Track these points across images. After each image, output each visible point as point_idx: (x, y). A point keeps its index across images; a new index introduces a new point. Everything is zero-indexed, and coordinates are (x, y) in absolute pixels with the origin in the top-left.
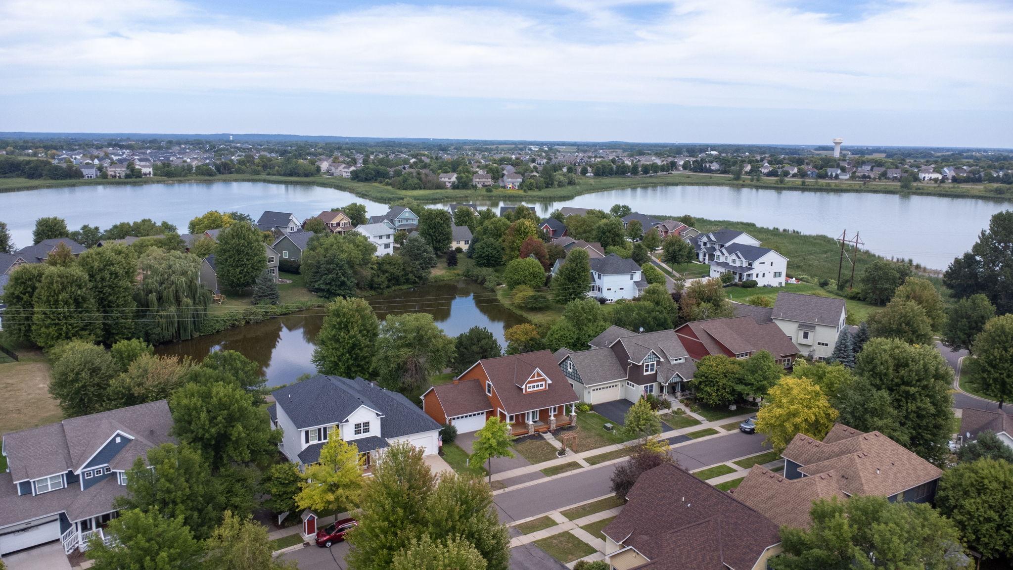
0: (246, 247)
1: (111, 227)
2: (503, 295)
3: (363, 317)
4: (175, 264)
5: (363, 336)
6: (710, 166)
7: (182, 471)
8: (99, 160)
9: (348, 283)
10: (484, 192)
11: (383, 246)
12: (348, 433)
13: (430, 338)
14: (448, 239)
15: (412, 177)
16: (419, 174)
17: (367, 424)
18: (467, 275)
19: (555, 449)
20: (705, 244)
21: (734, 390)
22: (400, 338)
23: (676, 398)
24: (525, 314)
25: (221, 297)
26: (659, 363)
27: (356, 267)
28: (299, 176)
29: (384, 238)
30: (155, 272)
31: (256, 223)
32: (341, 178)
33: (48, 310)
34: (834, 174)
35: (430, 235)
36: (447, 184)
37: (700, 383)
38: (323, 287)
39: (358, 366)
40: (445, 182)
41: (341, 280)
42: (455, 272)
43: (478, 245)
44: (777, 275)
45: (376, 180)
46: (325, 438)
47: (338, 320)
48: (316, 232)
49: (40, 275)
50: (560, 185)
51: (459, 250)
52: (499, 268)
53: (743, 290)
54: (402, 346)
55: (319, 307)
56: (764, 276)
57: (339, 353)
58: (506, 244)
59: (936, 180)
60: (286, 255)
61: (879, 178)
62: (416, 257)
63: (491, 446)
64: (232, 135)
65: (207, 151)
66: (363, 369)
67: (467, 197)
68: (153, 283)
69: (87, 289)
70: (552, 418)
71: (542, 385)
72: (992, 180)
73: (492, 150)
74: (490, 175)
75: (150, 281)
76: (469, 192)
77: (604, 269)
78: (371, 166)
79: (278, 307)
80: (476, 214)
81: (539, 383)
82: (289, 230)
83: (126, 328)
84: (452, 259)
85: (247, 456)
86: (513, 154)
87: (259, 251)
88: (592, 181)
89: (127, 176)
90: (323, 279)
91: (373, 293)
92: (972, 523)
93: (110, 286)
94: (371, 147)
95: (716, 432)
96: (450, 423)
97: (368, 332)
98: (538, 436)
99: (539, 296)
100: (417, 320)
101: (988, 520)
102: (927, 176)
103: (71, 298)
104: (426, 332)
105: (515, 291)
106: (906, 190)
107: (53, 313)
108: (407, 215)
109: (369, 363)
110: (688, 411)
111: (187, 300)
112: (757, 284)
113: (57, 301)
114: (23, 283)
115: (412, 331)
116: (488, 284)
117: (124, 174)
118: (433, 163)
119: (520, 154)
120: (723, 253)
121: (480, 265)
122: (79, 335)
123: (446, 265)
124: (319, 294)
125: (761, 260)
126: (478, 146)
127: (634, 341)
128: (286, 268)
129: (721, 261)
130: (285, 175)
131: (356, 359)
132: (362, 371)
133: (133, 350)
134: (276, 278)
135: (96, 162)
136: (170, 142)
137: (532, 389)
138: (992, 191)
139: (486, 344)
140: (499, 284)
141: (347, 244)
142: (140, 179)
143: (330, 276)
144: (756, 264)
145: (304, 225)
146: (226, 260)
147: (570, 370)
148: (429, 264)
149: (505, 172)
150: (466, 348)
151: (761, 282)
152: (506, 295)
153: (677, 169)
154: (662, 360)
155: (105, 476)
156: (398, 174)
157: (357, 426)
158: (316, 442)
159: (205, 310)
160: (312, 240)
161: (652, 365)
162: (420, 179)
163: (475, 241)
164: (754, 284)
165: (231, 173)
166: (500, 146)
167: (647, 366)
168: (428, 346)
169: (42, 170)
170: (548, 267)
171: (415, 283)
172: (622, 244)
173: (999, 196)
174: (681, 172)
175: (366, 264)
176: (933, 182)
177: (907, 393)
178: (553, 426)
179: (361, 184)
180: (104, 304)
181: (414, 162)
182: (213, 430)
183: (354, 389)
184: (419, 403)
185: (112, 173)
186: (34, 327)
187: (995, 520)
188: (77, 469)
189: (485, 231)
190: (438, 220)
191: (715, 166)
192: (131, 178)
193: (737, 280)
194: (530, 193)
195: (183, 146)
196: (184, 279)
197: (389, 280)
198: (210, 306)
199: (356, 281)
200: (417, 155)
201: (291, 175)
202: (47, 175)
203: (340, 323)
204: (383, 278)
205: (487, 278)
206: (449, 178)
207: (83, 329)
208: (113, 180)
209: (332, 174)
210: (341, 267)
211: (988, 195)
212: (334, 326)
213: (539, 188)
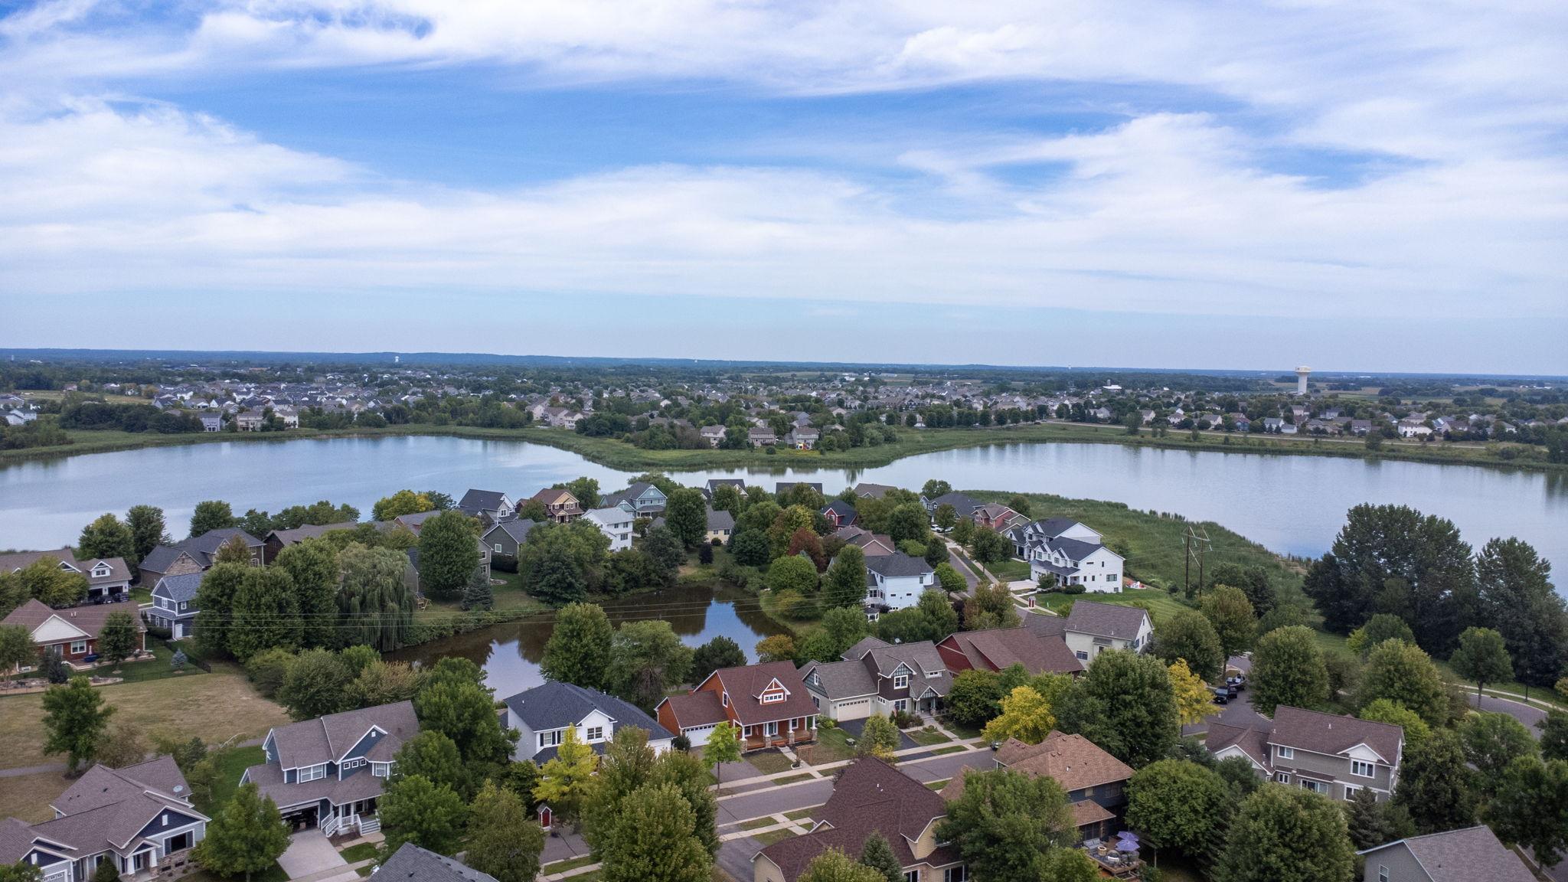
0: (456, 541)
1: (280, 512)
2: (766, 601)
3: (596, 624)
4: (380, 563)
5: (596, 645)
6: (1095, 413)
7: (443, 754)
8: (218, 402)
9: (577, 585)
10: (764, 455)
11: (619, 537)
12: (581, 736)
13: (666, 647)
14: (703, 530)
15: (663, 432)
16: (672, 426)
17: (599, 729)
18: (725, 575)
19: (790, 762)
20: (1031, 537)
21: (987, 706)
22: (635, 647)
23: (931, 715)
24: (789, 625)
25: (425, 601)
26: (911, 676)
27: (586, 564)
28: (502, 427)
29: (621, 527)
30: (358, 572)
31: (457, 505)
32: (561, 430)
33: (248, 615)
34: (1274, 427)
35: (678, 523)
36: (712, 441)
37: (954, 698)
38: (546, 589)
39: (589, 678)
40: (709, 438)
41: (567, 581)
42: (710, 571)
43: (739, 537)
44: (1111, 578)
45: (612, 434)
46: (559, 742)
47: (571, 627)
48: (535, 520)
49: (241, 575)
50: (874, 442)
51: (716, 542)
52: (763, 566)
53: (1066, 597)
54: (636, 656)
55: (541, 614)
56: (1093, 579)
57: (570, 663)
58: (772, 537)
59: (1421, 437)
60: (498, 549)
61: (1340, 433)
62: (660, 552)
63: (720, 750)
64: (397, 354)
65: (365, 385)
66: (595, 681)
67: (739, 461)
68: (356, 583)
69: (292, 592)
70: (791, 731)
71: (780, 697)
72: (1502, 436)
73: (785, 380)
74: (772, 429)
75: (353, 582)
76: (743, 453)
77: (888, 569)
78: (606, 414)
79: (492, 613)
80: (743, 492)
81: (777, 695)
82: (499, 515)
83: (326, 637)
84: (706, 556)
85: (490, 753)
86: (814, 388)
87: (472, 544)
88: (919, 437)
89: (264, 428)
90: (546, 579)
91: (606, 597)
92: (1143, 814)
93: (313, 589)
94: (604, 375)
95: (965, 749)
96: (684, 734)
97: (601, 640)
98: (775, 750)
99: (806, 603)
100: (653, 627)
101: (1157, 810)
102: (1410, 431)
103: (274, 601)
104: (663, 640)
105: (779, 596)
106: (1374, 452)
107: (254, 618)
108: (652, 494)
109: (602, 674)
110: (940, 729)
111: (392, 605)
112: (1085, 589)
113: (258, 606)
114: (220, 584)
115: (648, 638)
116: (749, 588)
117: (259, 426)
118: (693, 409)
119: (824, 389)
120: (1045, 550)
121: (740, 563)
122: (280, 643)
123: (698, 562)
124: (540, 598)
125: (1089, 559)
126: (765, 374)
127: (886, 652)
128: (501, 566)
129: (1043, 560)
130: (483, 425)
131: (588, 669)
132: (595, 683)
133: (363, 656)
134: (490, 579)
135: (214, 404)
136: (310, 369)
137: (770, 701)
138: (1496, 454)
139: (730, 656)
140: (763, 587)
141: (575, 538)
142: (283, 433)
143: (555, 576)
144: (1082, 564)
145: (519, 507)
146: (432, 556)
147: (817, 684)
148: (676, 561)
149: (795, 423)
150: (708, 661)
151: (1090, 587)
152: (769, 602)
153: (1048, 416)
154: (914, 673)
155: (360, 768)
156: (643, 426)
157: (590, 730)
158: (550, 745)
159: (411, 616)
160: (532, 531)
161: (904, 679)
162: (674, 435)
163: (737, 530)
164: (1081, 590)
165: (407, 422)
166: (798, 374)
167: (898, 679)
168: (664, 656)
169: (146, 419)
170: (822, 568)
171: (658, 584)
172: (921, 536)
173: (1506, 461)
174: (1054, 421)
175: (598, 561)
176: (1418, 440)
177: (1124, 701)
178: (792, 741)
179: (591, 441)
180: (307, 609)
181: (667, 407)
182: (460, 725)
183: (587, 696)
184: (654, 715)
185: (244, 424)
186: (230, 635)
187: (1162, 811)
188: (337, 759)
189: (749, 518)
190: (690, 504)
191: (1103, 413)
192: (269, 430)
193: (1060, 585)
194: (829, 455)
195: (330, 377)
196: (390, 580)
197: (627, 582)
198: (417, 613)
199: (586, 583)
200: (672, 393)
201: (491, 425)
202: (153, 427)
203: (572, 631)
204: (618, 580)
205: (749, 580)
206: (716, 433)
207: (284, 637)
208: (245, 434)
209: (549, 424)
210: (568, 566)
211: (1490, 459)
212: (565, 635)
213: (843, 448)
